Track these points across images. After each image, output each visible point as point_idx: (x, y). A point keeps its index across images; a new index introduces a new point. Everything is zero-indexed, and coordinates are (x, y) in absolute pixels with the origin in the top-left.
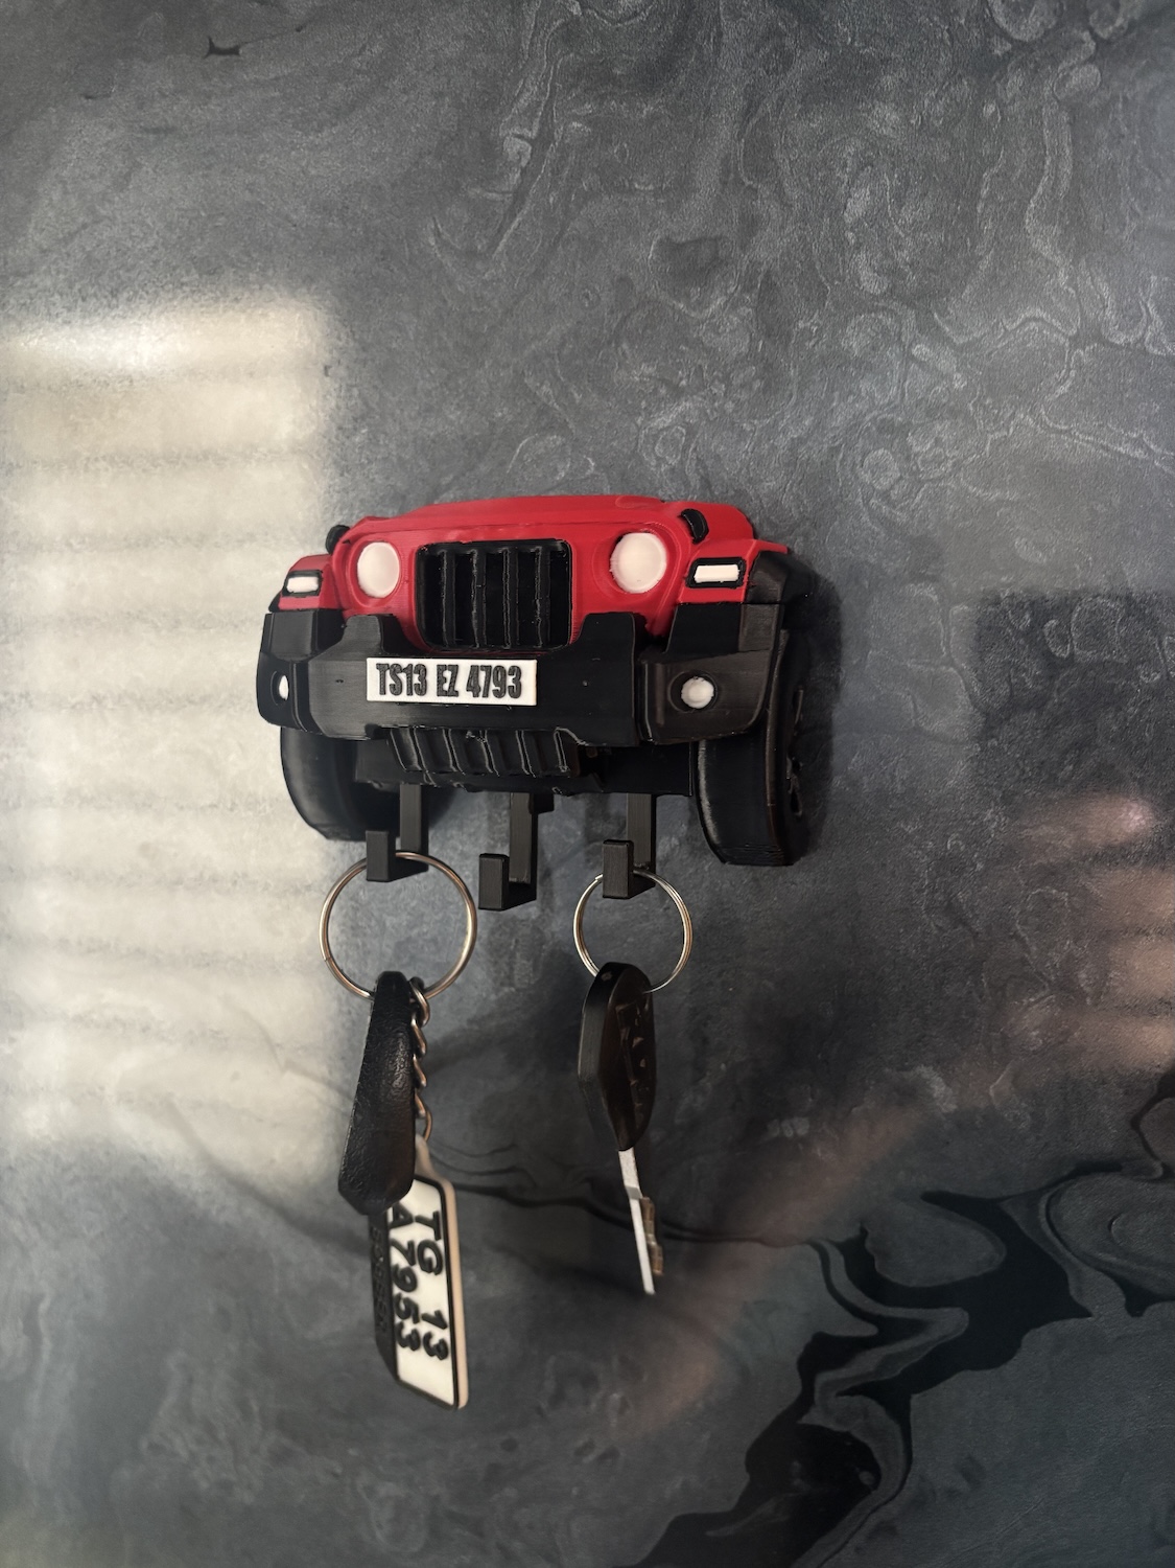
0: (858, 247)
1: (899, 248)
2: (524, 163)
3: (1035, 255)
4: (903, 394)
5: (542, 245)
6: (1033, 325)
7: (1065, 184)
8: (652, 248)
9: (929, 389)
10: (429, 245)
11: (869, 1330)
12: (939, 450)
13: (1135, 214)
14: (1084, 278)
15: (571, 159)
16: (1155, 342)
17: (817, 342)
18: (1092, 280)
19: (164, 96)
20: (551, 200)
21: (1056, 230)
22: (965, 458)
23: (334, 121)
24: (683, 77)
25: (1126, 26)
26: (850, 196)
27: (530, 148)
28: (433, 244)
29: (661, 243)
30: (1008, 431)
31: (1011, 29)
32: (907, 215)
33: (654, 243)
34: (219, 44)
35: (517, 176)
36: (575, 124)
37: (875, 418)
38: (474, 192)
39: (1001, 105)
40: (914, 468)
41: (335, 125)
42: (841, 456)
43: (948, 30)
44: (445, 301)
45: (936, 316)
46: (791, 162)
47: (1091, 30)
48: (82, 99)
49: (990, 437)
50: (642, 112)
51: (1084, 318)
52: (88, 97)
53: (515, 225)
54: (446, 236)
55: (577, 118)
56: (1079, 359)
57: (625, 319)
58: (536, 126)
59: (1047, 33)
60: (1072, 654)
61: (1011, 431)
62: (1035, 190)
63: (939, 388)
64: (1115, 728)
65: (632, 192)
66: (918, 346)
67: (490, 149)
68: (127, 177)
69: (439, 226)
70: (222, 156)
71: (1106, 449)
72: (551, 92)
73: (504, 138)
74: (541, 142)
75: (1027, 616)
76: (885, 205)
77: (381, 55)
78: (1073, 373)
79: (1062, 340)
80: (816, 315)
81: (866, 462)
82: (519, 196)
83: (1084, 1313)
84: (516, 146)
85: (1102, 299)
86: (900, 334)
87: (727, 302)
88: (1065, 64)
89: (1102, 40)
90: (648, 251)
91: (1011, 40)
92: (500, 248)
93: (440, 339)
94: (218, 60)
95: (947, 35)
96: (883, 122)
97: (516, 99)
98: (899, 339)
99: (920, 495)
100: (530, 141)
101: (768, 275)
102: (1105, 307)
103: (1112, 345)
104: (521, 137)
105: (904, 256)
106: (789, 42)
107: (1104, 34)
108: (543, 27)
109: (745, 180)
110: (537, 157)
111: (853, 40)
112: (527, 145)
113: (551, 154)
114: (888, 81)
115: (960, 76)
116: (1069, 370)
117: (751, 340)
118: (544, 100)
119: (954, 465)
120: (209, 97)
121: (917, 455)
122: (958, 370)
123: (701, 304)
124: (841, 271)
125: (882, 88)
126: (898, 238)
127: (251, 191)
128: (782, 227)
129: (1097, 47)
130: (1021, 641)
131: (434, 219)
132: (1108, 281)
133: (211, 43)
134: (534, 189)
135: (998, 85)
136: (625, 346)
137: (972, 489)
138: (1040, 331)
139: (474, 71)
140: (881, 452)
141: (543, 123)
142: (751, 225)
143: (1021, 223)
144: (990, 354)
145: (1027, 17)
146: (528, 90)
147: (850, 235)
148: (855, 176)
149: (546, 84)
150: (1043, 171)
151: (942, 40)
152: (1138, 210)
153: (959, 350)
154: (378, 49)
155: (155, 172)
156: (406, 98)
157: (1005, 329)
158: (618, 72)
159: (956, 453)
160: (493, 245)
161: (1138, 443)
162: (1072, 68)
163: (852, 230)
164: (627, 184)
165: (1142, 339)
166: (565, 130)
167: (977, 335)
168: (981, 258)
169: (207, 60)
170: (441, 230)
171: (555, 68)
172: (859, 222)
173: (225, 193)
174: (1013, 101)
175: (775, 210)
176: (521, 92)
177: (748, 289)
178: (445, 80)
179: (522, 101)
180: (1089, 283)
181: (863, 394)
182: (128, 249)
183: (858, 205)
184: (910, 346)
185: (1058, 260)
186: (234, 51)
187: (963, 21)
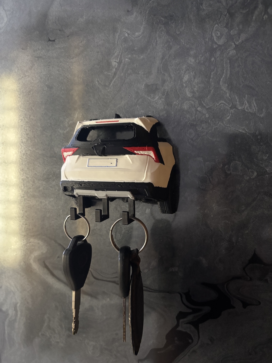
0: (186, 87)
1: (195, 87)
2: (116, 67)
3: (222, 90)
4: (196, 118)
5: (120, 84)
6: (222, 104)
7: (228, 75)
8: (143, 86)
9: (201, 117)
10: (96, 84)
11: (190, 311)
12: (203, 130)
13: (243, 82)
14: (232, 95)
15: (126, 66)
16: (247, 109)
17: (178, 107)
18: (234, 96)
19: (39, 50)
20: (122, 75)
21: (227, 85)
22: (209, 132)
23: (76, 57)
24: (149, 50)
25: (241, 42)
26: (184, 76)
27: (117, 64)
28: (97, 83)
29: (145, 85)
30: (217, 126)
31: (217, 42)
32: (196, 81)
33: (144, 85)
34: (51, 39)
35: (115, 70)
36: (127, 59)
37: (190, 123)
38: (106, 73)
39: (215, 58)
40: (198, 133)
41: (76, 58)
42: (183, 131)
43: (204, 42)
44: (100, 96)
45: (202, 102)
46: (172, 69)
47: (234, 43)
48: (22, 49)
49: (214, 127)
50: (141, 57)
51: (232, 103)
52: (23, 49)
53: (114, 80)
54: (100, 82)
55: (127, 58)
56: (231, 112)
57: (138, 101)
58: (118, 60)
59: (225, 43)
60: (231, 173)
61: (218, 126)
62: (222, 76)
63: (203, 117)
64: (240, 188)
65: (139, 74)
66: (199, 108)
67: (109, 64)
68: (32, 67)
69: (98, 80)
70: (52, 63)
71: (237, 131)
72: (122, 52)
73: (112, 62)
74: (120, 63)
75: (221, 165)
76: (191, 78)
77: (85, 43)
78: (230, 115)
79: (228, 108)
80: (177, 101)
81: (188, 132)
82: (115, 74)
83: (234, 307)
84: (114, 63)
85: (236, 100)
86: (195, 105)
87: (159, 98)
88: (229, 50)
89: (236, 45)
90: (142, 86)
91: (217, 44)
92: (111, 84)
93: (99, 103)
94: (51, 42)
95: (204, 43)
96: (191, 61)
97: (114, 54)
98: (195, 106)
99: (199, 139)
100: (117, 62)
101: (167, 92)
102: (237, 101)
103: (238, 109)
104: (115, 62)
105: (195, 89)
106: (171, 44)
107: (237, 43)
108: (120, 38)
109: (162, 72)
110: (119, 66)
111: (184, 44)
112: (117, 63)
113: (122, 65)
114: (192, 53)
115: (207, 52)
116: (229, 114)
117: (164, 106)
118: (120, 54)
119: (206, 133)
120: (49, 51)
121: (198, 131)
122: (207, 113)
123: (154, 98)
124: (182, 92)
125: (191, 54)
126: (194, 85)
127: (59, 71)
128: (170, 82)
129: (235, 46)
130: (220, 170)
131: (97, 78)
132: (237, 96)
133: (49, 39)
134: (118, 72)
135: (215, 54)
136: (138, 106)
137: (210, 138)
138: (224, 106)
139: (105, 48)
140: (191, 130)
141: (120, 59)
142: (164, 81)
143: (219, 83)
144: (213, 110)
145: (221, 39)
146: (117, 52)
147: (184, 84)
148: (185, 72)
149: (120, 51)
150: (224, 72)
151: (203, 44)
152: (243, 81)
153: (207, 109)
154: (85, 42)
155: (38, 66)
156: (91, 53)
157: (216, 105)
158: (136, 49)
159: (207, 130)
160: (110, 84)
161: (244, 129)
162: (230, 51)
163: (185, 83)
164: (138, 72)
165: (244, 108)
166: (125, 60)
167: (211, 106)
168: (211, 90)
169: (48, 42)
170: (99, 81)
171: (122, 47)
172: (186, 82)
173: (53, 72)
174: (218, 57)
175: (169, 79)
176: (115, 52)
177: (163, 95)
178: (99, 49)
179: (115, 54)
180: (233, 96)
181: (187, 118)
182: (32, 83)
183: (186, 78)
184: (197, 108)
185: (227, 91)
186: (54, 41)
187: (207, 40)
